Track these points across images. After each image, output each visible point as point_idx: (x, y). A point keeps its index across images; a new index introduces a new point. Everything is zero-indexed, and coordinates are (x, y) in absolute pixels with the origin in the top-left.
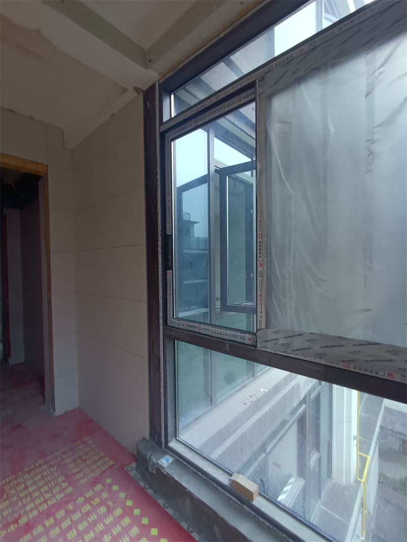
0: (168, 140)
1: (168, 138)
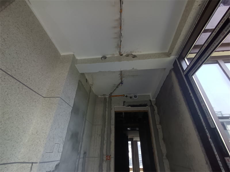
0: (190, 76)
1: (190, 75)
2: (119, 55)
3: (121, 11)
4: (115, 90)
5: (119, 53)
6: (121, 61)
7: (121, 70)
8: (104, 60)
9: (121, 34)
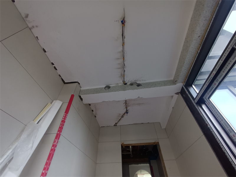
2: (123, 84)
3: (123, 44)
4: (120, 120)
5: (122, 82)
6: (126, 90)
7: (126, 99)
8: (108, 90)
9: (124, 64)
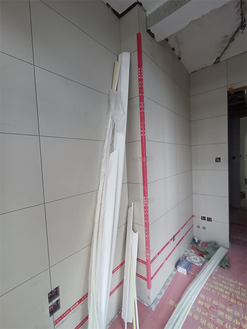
4: (226, 49)
